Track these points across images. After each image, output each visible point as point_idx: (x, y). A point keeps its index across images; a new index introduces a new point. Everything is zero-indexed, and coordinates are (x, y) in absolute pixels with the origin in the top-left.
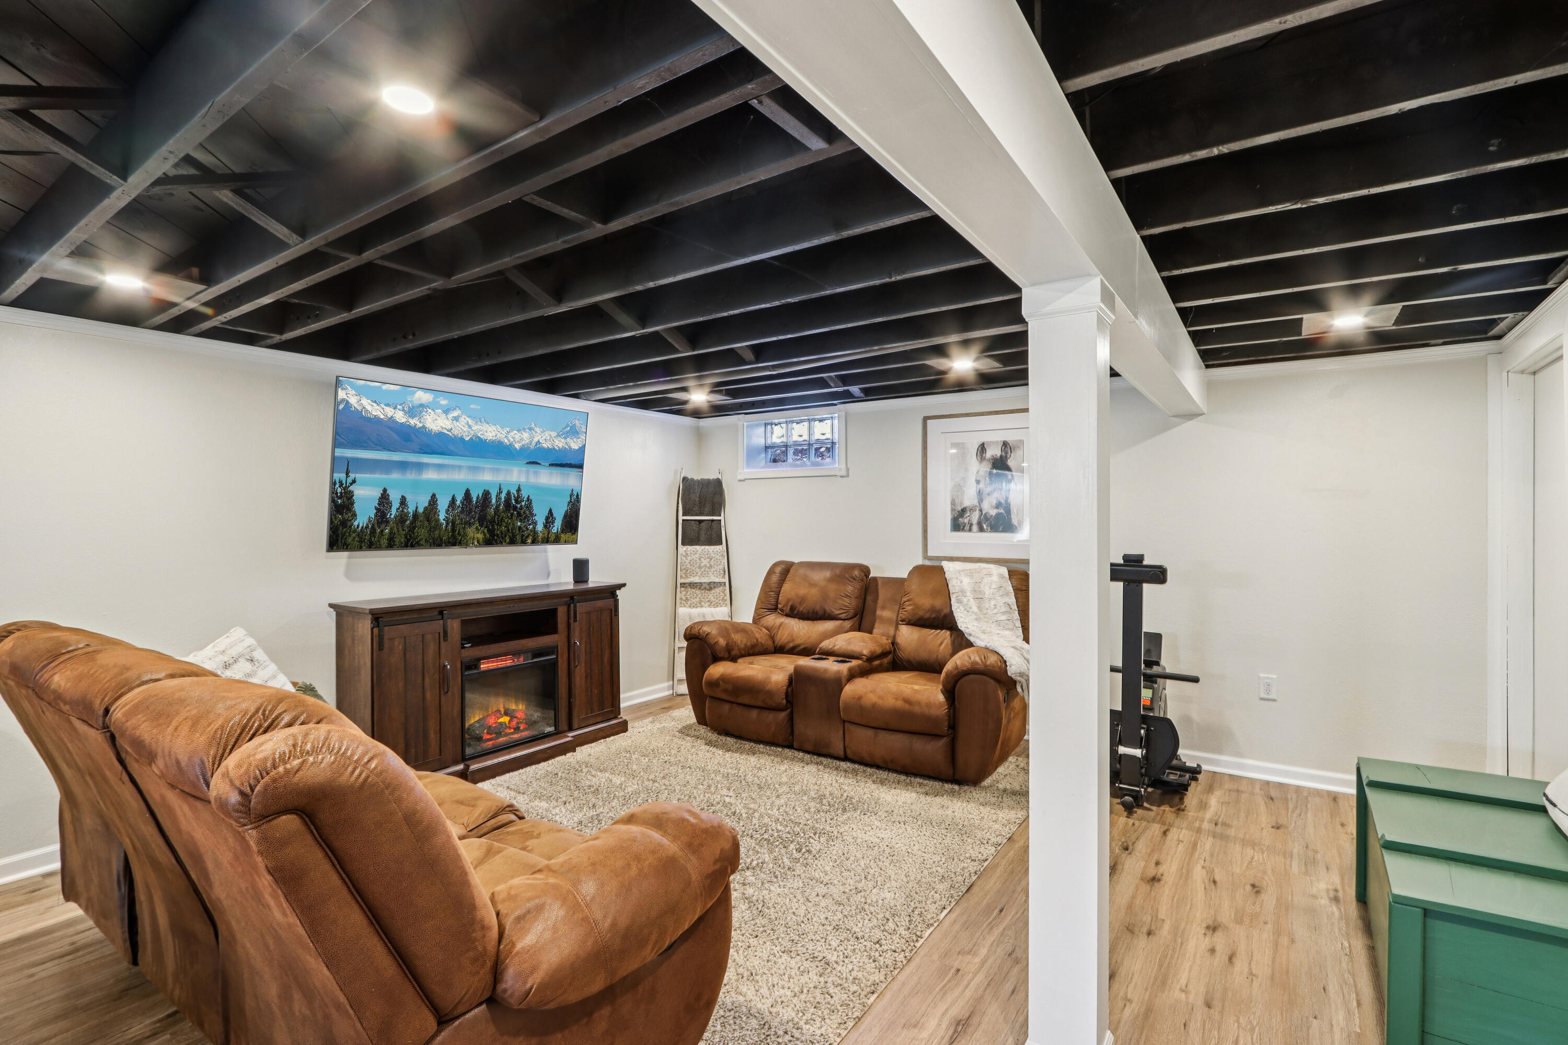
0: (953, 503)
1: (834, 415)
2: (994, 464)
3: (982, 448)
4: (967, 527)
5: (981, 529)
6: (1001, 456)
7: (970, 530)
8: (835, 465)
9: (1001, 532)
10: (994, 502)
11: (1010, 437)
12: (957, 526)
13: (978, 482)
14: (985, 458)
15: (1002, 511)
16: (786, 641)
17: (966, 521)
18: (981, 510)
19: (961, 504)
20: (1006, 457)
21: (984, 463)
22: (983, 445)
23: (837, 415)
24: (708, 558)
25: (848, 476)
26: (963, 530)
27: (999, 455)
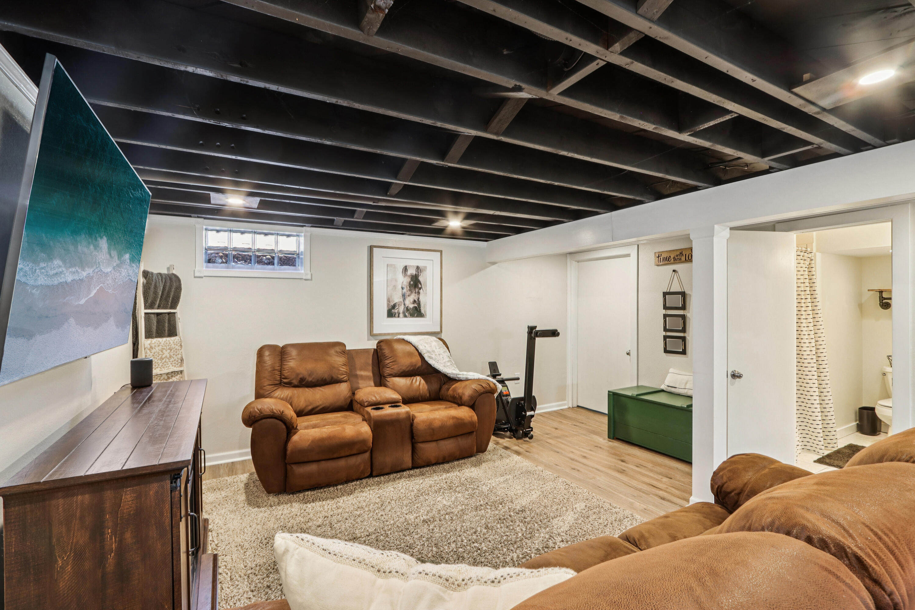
0: (389, 301)
1: (301, 234)
2: (411, 278)
3: (405, 269)
4: (397, 315)
5: (405, 316)
6: (416, 274)
7: (399, 317)
8: (301, 271)
9: (416, 317)
10: (412, 300)
11: (421, 264)
12: (391, 314)
13: (402, 288)
14: (407, 275)
15: (416, 305)
16: (304, 406)
17: (396, 311)
18: (404, 304)
19: (394, 301)
20: (418, 275)
21: (407, 277)
22: (406, 266)
23: (303, 234)
24: (169, 349)
25: (311, 280)
26: (394, 316)
27: (414, 274)
